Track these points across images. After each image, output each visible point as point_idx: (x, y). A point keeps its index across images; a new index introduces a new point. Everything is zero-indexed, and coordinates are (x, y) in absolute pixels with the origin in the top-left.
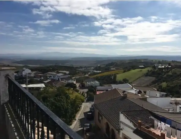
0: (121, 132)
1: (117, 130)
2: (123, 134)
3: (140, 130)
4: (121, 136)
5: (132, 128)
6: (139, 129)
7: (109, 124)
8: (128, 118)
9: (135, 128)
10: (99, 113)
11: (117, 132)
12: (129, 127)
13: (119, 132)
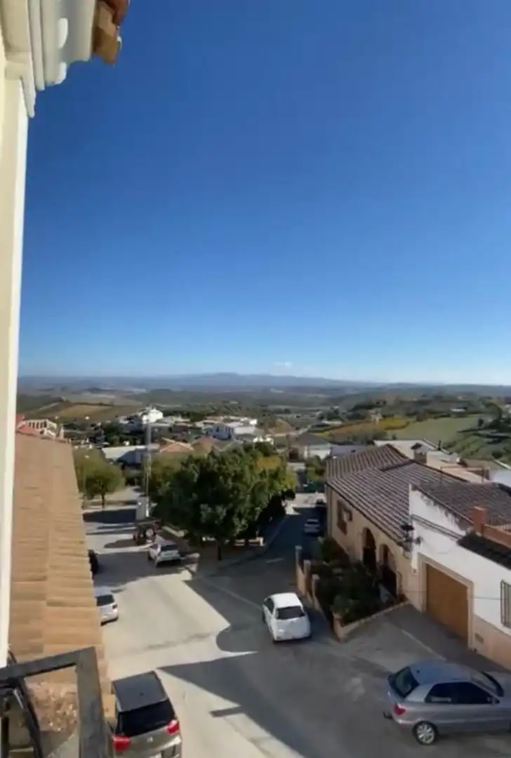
0: (416, 549)
1: (400, 544)
2: (421, 556)
3: (483, 539)
4: (415, 564)
5: (451, 535)
6: (479, 534)
7: (374, 530)
8: (436, 503)
9: (463, 533)
10: (339, 504)
11: (401, 549)
12: (443, 531)
13: (407, 549)
